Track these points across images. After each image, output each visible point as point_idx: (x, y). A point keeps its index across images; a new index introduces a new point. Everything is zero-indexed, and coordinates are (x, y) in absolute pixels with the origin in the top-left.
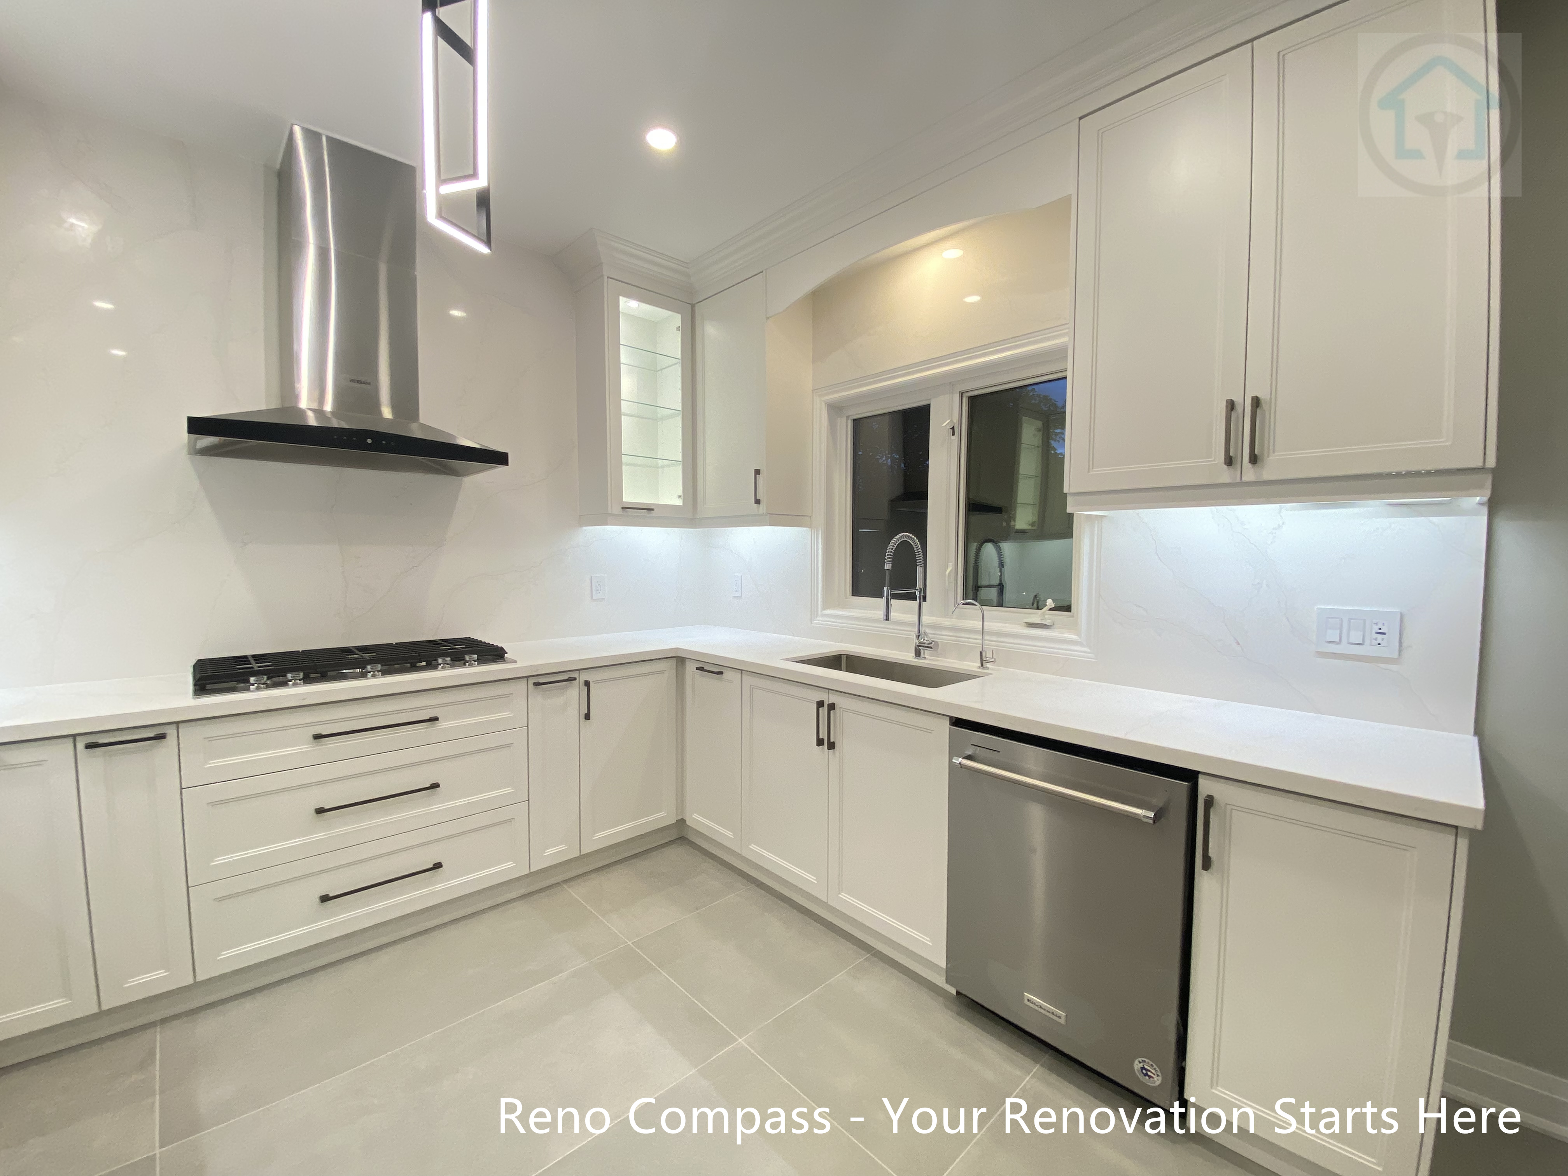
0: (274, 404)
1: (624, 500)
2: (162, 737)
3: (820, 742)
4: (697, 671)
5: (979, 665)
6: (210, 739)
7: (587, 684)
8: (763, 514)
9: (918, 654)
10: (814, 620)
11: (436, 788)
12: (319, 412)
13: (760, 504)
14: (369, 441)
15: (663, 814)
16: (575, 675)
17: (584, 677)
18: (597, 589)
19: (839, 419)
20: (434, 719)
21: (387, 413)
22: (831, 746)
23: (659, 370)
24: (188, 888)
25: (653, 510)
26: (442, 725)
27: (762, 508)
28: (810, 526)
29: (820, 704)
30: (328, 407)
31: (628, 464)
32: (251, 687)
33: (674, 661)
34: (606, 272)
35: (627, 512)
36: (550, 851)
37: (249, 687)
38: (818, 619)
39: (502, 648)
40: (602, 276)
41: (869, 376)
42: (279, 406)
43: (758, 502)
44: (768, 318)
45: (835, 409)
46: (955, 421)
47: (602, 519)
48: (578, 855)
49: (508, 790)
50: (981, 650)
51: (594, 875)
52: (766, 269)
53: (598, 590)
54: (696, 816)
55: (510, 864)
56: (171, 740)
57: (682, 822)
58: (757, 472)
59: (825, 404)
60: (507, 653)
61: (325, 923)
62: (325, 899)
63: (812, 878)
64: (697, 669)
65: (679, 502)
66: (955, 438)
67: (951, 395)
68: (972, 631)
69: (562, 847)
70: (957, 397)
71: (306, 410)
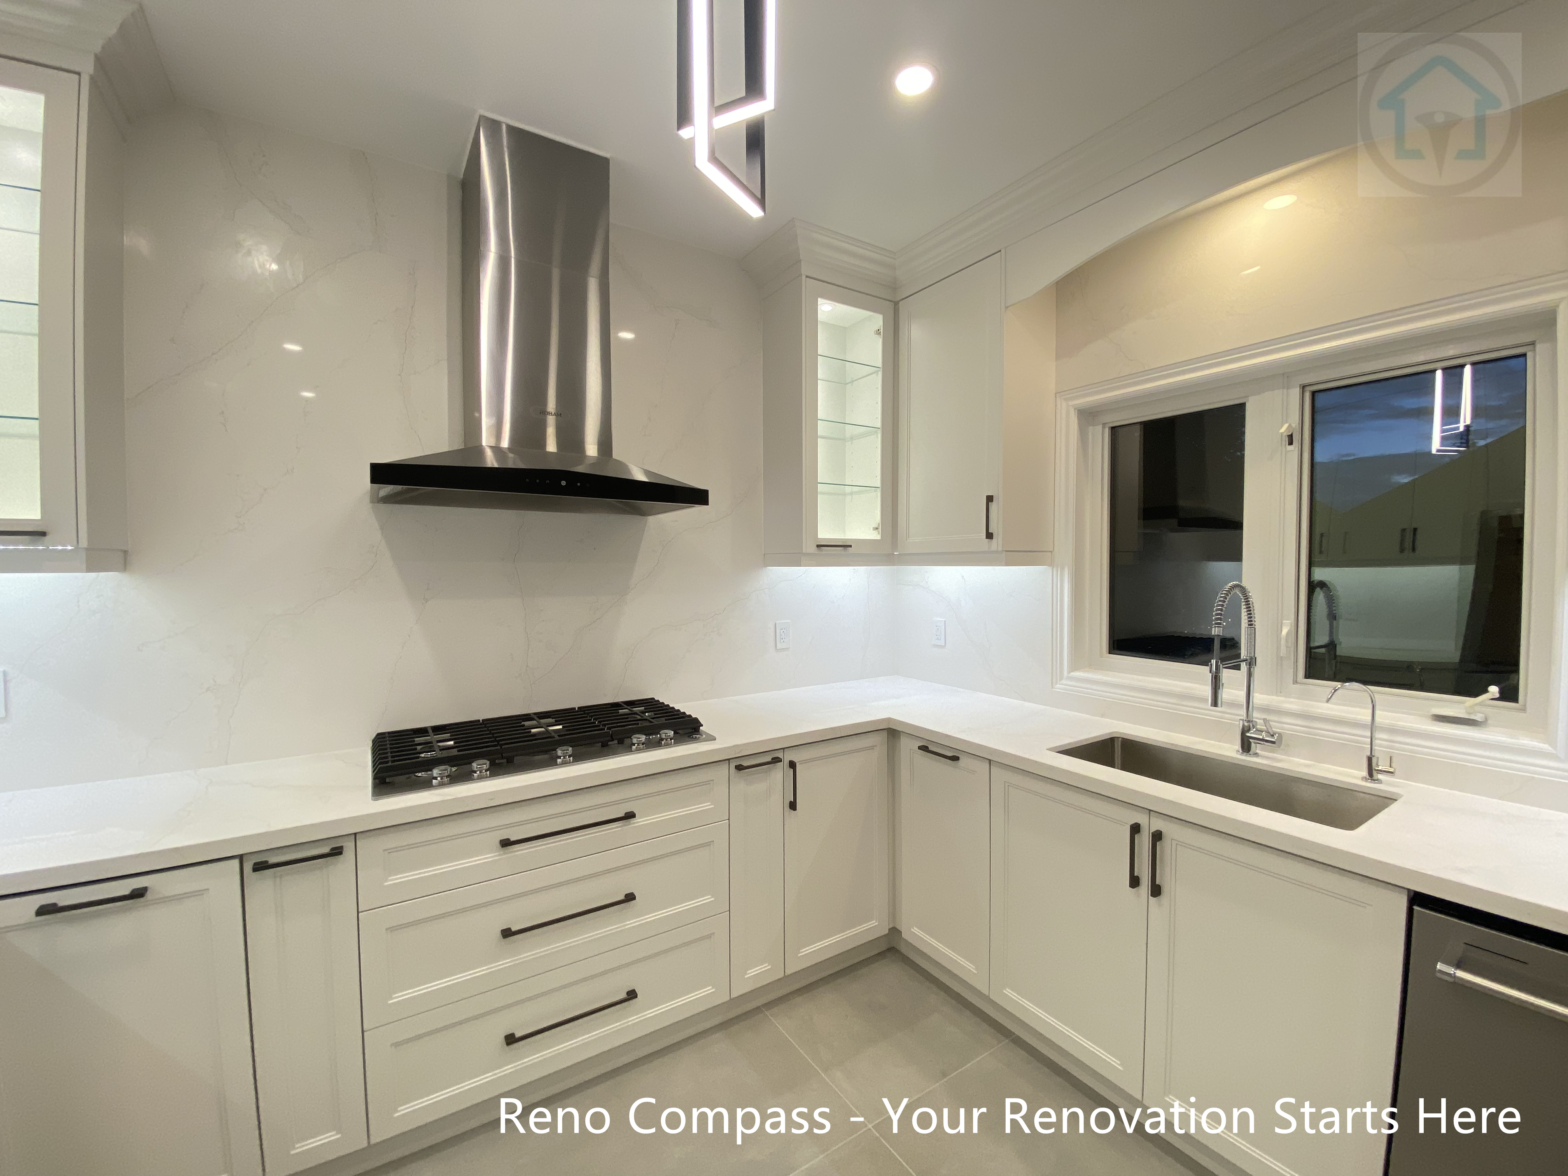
0: (458, 445)
1: (819, 537)
2: (337, 852)
3: (1135, 882)
4: (919, 750)
5: (1365, 773)
6: (390, 851)
7: (792, 765)
8: (997, 552)
9: (1246, 746)
10: (1056, 684)
11: (632, 900)
12: (497, 449)
13: (992, 539)
14: (563, 483)
15: (874, 923)
16: (780, 755)
17: (788, 757)
18: (782, 637)
19: (1091, 428)
20: (630, 816)
21: (551, 446)
22: (1156, 891)
23: (848, 383)
24: (363, 1032)
25: (851, 546)
26: (638, 821)
27: (995, 544)
28: (1051, 564)
29: (1135, 829)
30: (505, 443)
31: (823, 493)
32: (434, 781)
33: (885, 733)
34: (805, 270)
35: (822, 550)
36: (752, 972)
37: (432, 781)
38: (1064, 682)
39: (696, 719)
40: (801, 275)
41: (1147, 370)
42: (462, 447)
43: (989, 536)
44: (1007, 308)
45: (1087, 416)
46: (1294, 425)
47: (795, 559)
48: (782, 975)
49: (708, 899)
50: (1369, 754)
51: (799, 999)
52: (1006, 248)
53: (782, 639)
54: (915, 930)
55: (709, 990)
56: (349, 853)
57: (894, 932)
58: (990, 499)
59: (1075, 409)
60: (702, 726)
61: (508, 1069)
62: (511, 1040)
63: (1115, 1062)
64: (920, 748)
65: (876, 536)
66: (1294, 449)
67: (1285, 391)
68: (1356, 724)
69: (766, 967)
70: (1296, 392)
71: (487, 448)
